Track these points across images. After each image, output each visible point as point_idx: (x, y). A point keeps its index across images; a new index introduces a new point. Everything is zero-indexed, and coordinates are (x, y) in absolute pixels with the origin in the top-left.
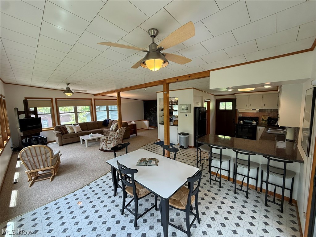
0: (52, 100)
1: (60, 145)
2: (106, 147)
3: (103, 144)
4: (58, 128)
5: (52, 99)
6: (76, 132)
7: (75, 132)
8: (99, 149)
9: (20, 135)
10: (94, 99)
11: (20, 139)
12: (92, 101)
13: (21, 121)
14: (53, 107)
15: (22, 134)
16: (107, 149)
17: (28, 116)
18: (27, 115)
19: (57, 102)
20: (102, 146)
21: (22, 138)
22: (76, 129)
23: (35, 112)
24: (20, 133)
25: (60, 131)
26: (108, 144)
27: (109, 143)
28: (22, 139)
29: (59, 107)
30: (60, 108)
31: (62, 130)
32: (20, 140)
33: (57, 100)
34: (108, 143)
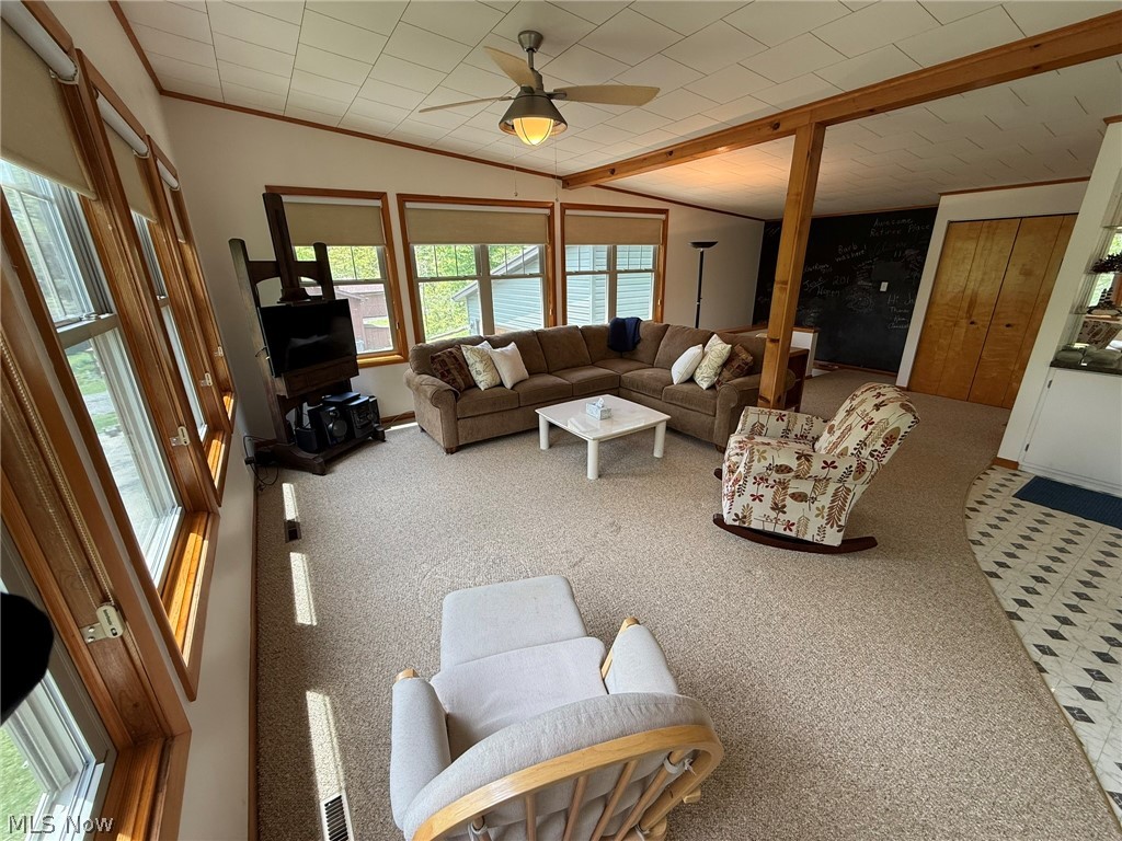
0: (385, 203)
1: (450, 451)
2: (773, 514)
3: (758, 498)
4: (433, 359)
5: (382, 196)
6: (508, 385)
7: (501, 384)
8: (719, 521)
9: (275, 390)
10: (564, 207)
11: (276, 410)
12: (551, 219)
13: (268, 316)
14: (390, 244)
15: (281, 387)
16: (780, 530)
17: (293, 292)
18: (291, 282)
19: (408, 214)
20: (747, 508)
21: (284, 404)
22: (509, 368)
23: (320, 270)
24: (273, 383)
25: (442, 377)
26: (789, 501)
27: (799, 497)
28: (287, 413)
29: (415, 247)
30: (418, 250)
31: (448, 371)
32: (279, 419)
33: (409, 205)
34: (793, 496)
